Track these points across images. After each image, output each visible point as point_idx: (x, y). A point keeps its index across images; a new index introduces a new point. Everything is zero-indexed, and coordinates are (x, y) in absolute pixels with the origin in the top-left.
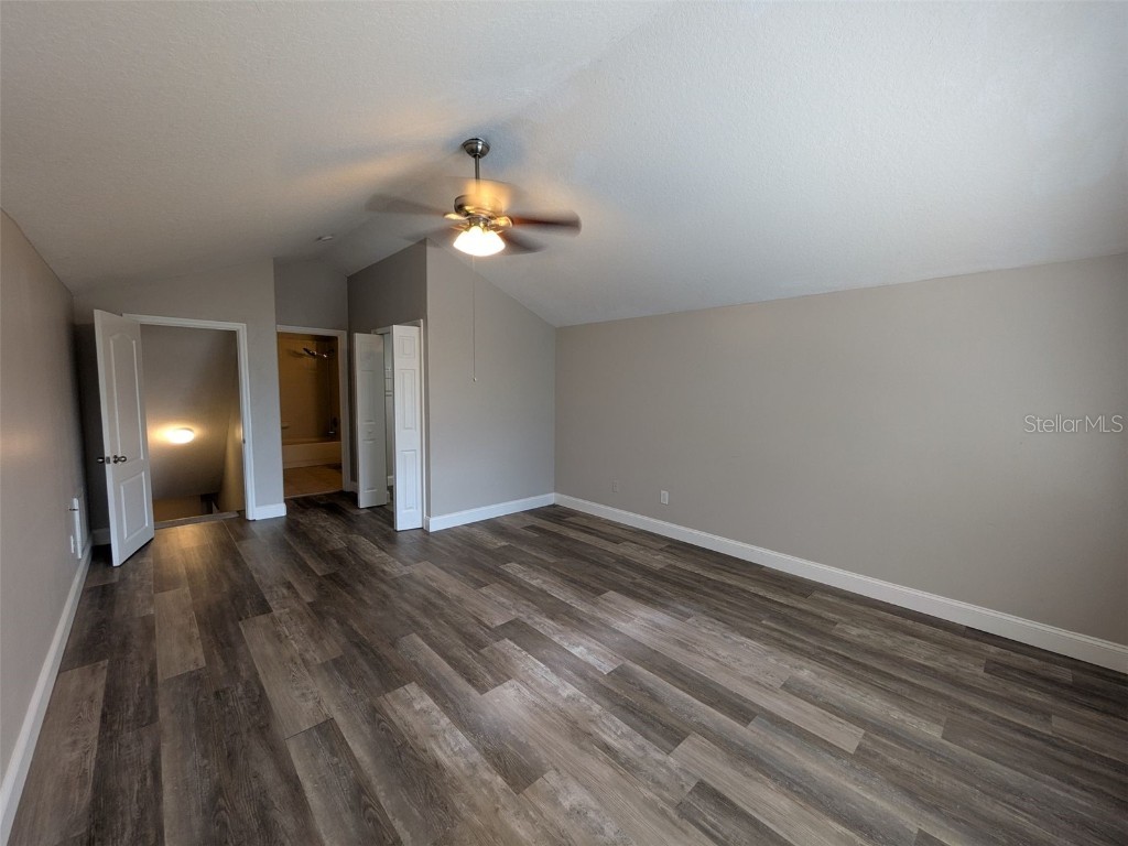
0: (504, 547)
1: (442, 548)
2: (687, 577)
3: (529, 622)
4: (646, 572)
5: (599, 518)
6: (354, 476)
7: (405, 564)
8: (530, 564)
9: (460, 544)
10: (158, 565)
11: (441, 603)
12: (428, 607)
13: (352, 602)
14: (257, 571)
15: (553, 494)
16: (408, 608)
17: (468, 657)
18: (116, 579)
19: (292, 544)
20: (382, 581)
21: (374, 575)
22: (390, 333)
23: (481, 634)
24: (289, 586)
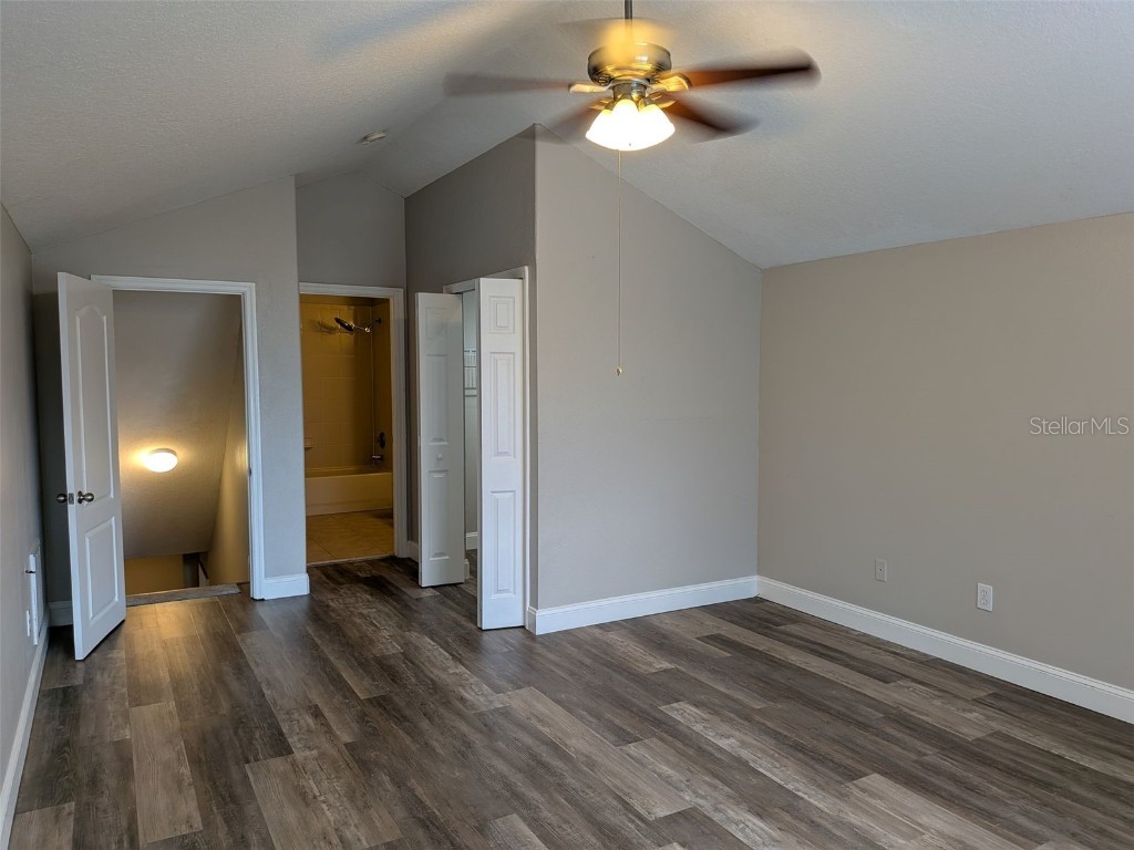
0: (666, 671)
1: (557, 665)
2: (1034, 761)
3: (716, 817)
4: (948, 743)
5: (847, 631)
6: (413, 532)
7: (498, 690)
8: (716, 708)
9: (588, 661)
10: (132, 662)
11: (557, 763)
12: (537, 770)
13: (414, 747)
14: (269, 684)
15: (756, 578)
16: (502, 767)
18: (78, 680)
19: (319, 642)
20: (460, 715)
21: (447, 704)
22: (475, 290)
24: (317, 713)
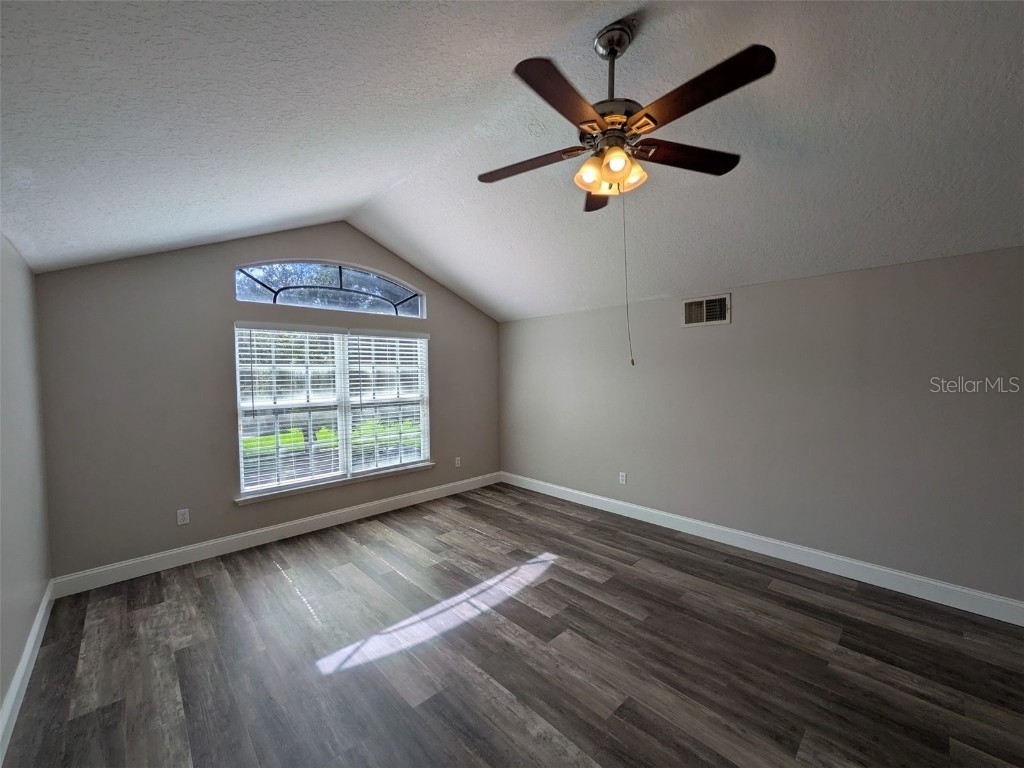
3: (532, 638)
17: (574, 600)
23: (576, 622)
